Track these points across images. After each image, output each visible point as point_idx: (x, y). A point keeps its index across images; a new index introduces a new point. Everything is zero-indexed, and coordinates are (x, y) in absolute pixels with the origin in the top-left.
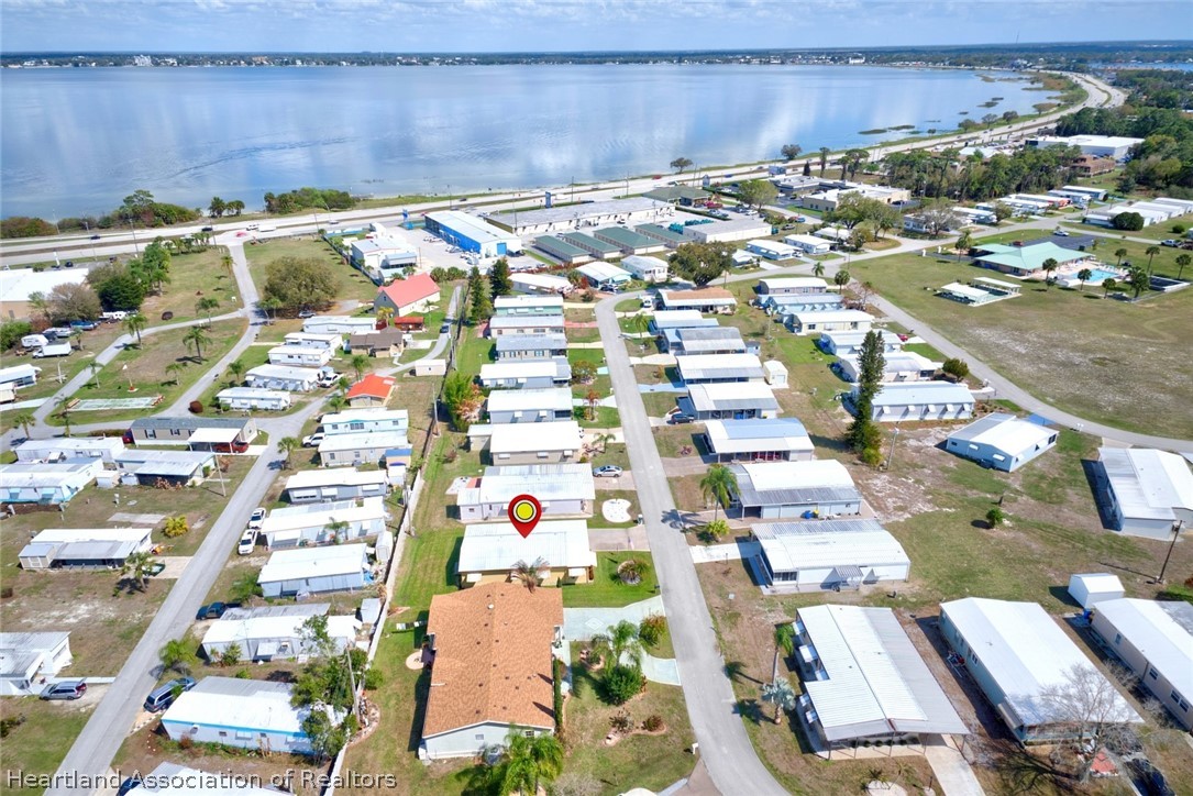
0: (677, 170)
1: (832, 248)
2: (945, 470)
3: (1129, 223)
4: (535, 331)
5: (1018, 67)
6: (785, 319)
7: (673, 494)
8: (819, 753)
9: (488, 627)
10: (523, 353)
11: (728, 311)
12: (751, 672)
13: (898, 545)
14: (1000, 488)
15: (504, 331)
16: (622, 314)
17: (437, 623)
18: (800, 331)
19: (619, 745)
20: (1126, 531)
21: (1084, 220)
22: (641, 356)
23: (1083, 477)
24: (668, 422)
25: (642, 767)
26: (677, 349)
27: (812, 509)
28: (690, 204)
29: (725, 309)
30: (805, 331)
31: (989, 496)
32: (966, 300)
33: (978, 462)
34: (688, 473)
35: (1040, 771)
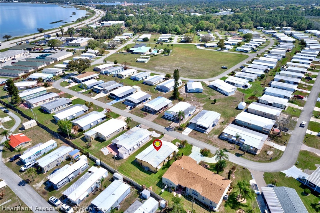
0: (6, 39)
1: (96, 56)
2: (194, 96)
3: (146, 40)
4: (49, 100)
5: (67, 4)
6: (116, 75)
7: (159, 124)
8: (257, 154)
9: (190, 173)
10: (59, 107)
11: (98, 77)
12: (227, 149)
13: (215, 112)
14: (205, 96)
15: (38, 103)
16: (68, 87)
17: (176, 181)
18: (123, 77)
19: (236, 176)
20: (229, 95)
21: (137, 40)
22: (94, 96)
23: (211, 89)
24: (130, 109)
25: (244, 177)
26: (103, 91)
27: (190, 113)
28: (31, 50)
29: (97, 77)
30: (124, 77)
31: (206, 98)
32: (144, 62)
33: (196, 93)
34: (154, 119)
35: (275, 136)
